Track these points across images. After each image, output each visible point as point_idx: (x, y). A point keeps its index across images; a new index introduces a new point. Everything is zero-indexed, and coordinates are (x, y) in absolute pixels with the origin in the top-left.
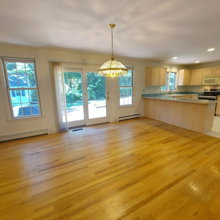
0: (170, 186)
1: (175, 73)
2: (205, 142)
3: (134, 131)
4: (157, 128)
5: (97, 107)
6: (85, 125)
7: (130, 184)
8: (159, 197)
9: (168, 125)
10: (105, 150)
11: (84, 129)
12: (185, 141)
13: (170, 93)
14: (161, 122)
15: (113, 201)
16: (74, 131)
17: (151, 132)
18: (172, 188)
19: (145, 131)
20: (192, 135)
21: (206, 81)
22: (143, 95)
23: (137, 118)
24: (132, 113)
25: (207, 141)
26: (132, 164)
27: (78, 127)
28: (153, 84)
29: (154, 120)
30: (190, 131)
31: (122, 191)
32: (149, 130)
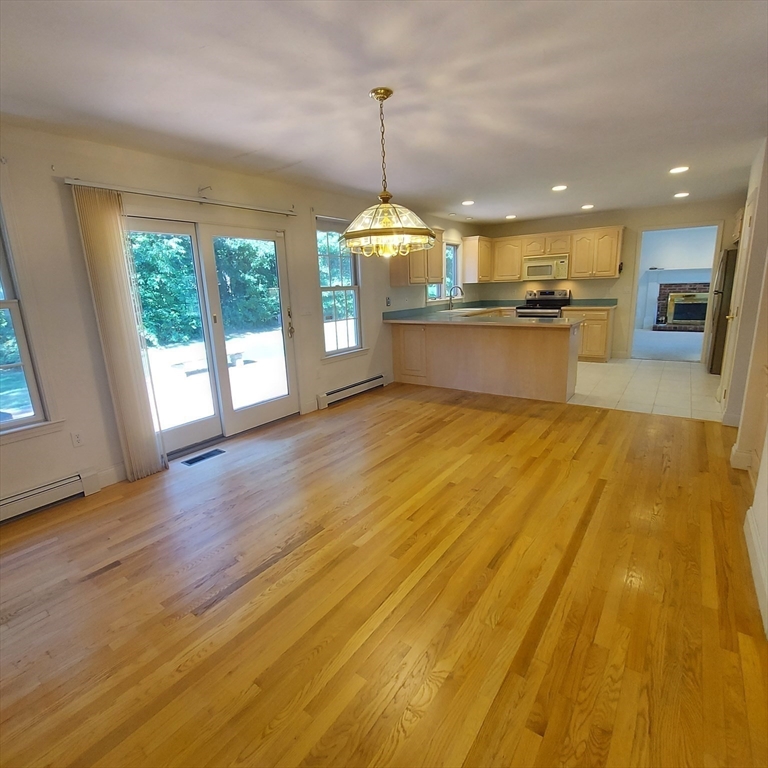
0: (584, 524)
1: (456, 247)
2: (581, 420)
3: (404, 426)
4: (454, 408)
5: (189, 374)
6: (222, 436)
7: (502, 548)
8: (581, 551)
9: (475, 396)
10: (364, 492)
11: (228, 448)
12: (540, 426)
13: (449, 306)
14: (452, 390)
15: (497, 595)
16: (190, 462)
17: (448, 419)
18: (591, 525)
19: (430, 421)
20: (544, 410)
21: (532, 270)
22: (386, 316)
23: (376, 390)
24: (360, 373)
25: (583, 418)
26: (469, 504)
27: (201, 444)
28: (414, 280)
29: (427, 387)
30: (536, 402)
31: (498, 568)
32: (440, 416)
